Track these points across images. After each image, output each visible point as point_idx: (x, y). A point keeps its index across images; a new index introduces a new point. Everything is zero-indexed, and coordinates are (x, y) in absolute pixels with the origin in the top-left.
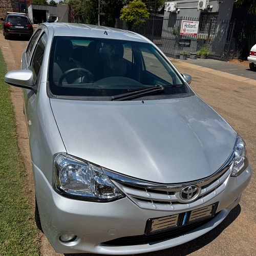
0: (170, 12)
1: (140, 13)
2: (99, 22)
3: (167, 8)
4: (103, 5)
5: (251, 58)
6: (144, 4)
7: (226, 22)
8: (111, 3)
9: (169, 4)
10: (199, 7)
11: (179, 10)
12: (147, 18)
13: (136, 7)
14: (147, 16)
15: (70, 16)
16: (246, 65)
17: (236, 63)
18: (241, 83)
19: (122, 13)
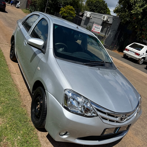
0: (87, 17)
1: (71, 13)
2: (45, 12)
3: (86, 14)
4: (50, 3)
5: (125, 51)
6: (74, 9)
7: (115, 30)
8: (54, 3)
9: (87, 13)
10: (102, 18)
11: (91, 17)
12: (74, 17)
13: (69, 9)
14: (74, 16)
15: (28, 3)
16: (121, 55)
17: (116, 52)
18: (119, 63)
19: (61, 10)
